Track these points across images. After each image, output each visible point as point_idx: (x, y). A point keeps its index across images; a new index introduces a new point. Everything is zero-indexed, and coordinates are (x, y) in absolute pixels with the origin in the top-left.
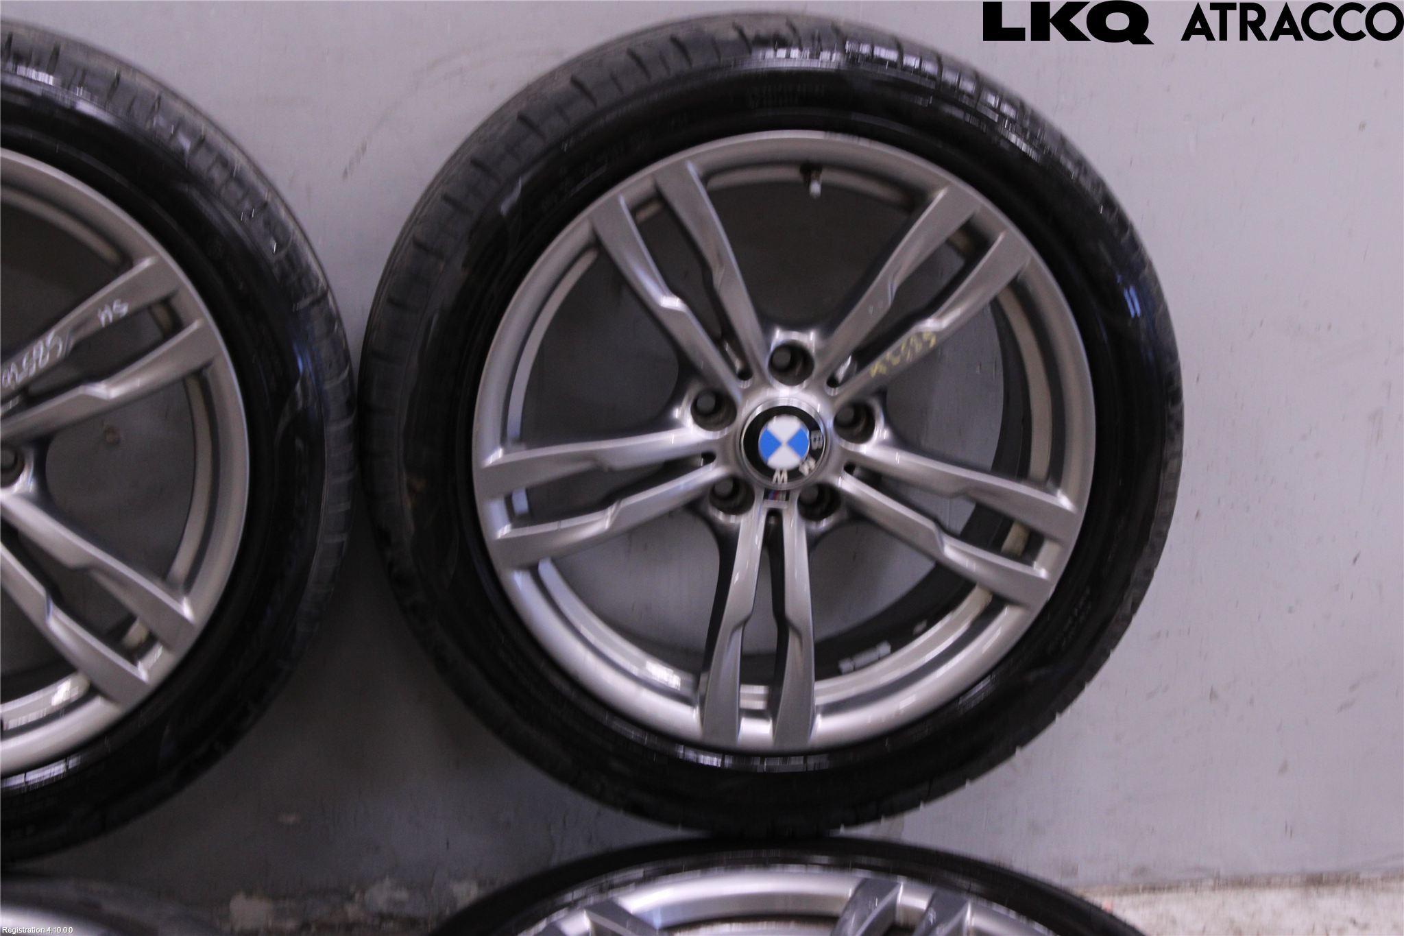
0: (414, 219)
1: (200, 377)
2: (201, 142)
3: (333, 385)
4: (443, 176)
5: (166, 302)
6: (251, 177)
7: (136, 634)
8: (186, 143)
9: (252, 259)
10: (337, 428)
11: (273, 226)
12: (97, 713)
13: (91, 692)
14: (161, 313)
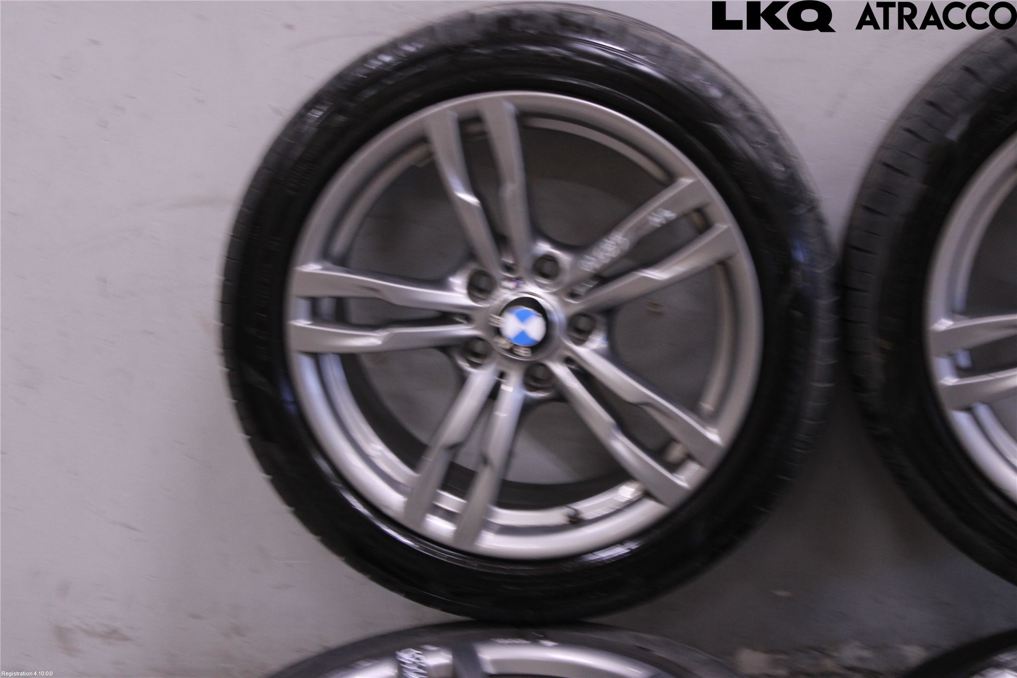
0: (884, 146)
1: (724, 265)
2: (728, 92)
3: (823, 271)
4: (905, 115)
5: (700, 211)
6: (763, 119)
7: (676, 453)
8: (715, 92)
9: (762, 177)
10: (824, 302)
11: (780, 153)
12: (648, 511)
13: (647, 494)
14: (696, 217)
